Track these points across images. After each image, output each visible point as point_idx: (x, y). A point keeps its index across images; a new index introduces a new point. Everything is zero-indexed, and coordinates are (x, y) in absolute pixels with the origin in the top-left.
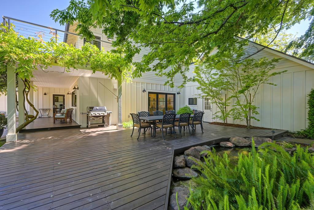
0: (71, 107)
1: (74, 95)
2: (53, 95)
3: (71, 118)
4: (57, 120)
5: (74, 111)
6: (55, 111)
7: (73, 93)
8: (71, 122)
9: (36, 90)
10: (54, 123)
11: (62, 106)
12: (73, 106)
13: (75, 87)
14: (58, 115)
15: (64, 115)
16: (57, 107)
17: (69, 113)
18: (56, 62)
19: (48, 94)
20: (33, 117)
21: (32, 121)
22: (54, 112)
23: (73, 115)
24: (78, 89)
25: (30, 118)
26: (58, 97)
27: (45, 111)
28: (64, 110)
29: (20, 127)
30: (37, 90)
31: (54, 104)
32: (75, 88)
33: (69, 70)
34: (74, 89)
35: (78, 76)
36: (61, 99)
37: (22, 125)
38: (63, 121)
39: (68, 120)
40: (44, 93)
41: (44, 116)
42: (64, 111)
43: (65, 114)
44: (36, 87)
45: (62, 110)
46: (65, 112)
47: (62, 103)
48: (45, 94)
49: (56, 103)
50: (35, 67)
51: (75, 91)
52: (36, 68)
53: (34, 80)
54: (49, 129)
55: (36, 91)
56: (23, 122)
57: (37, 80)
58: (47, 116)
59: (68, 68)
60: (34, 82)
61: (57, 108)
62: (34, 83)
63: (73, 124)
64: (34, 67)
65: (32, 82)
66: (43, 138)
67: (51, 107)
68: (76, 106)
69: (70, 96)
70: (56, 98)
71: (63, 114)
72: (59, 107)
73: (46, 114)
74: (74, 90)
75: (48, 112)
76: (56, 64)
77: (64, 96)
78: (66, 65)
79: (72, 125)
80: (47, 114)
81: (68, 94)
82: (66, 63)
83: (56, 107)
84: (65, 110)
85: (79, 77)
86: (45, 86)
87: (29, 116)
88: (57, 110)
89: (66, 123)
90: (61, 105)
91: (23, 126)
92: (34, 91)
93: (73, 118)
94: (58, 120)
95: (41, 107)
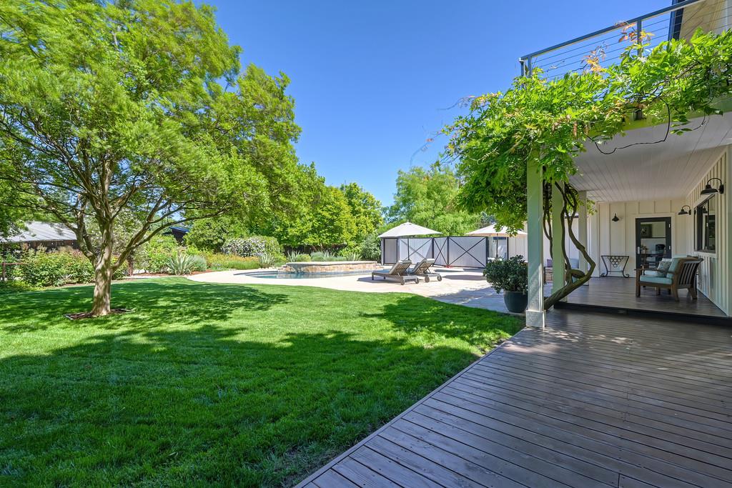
0: (694, 254)
1: (704, 215)
2: (637, 219)
3: (692, 286)
4: (647, 287)
5: (705, 267)
6: (642, 262)
7: (700, 210)
8: (695, 299)
9: (594, 212)
10: (638, 295)
11: (664, 250)
12: (699, 249)
13: (708, 187)
14: (650, 275)
15: (669, 275)
16: (649, 253)
17: (688, 271)
18: (639, 117)
19: (622, 218)
20: (583, 275)
21: (581, 284)
22: (638, 266)
23: (700, 278)
24: (722, 189)
25: (576, 278)
26: (650, 226)
27: (615, 260)
28: (667, 260)
29: (555, 294)
30: (596, 211)
31: (638, 244)
32: (708, 190)
33: (684, 127)
34: (703, 193)
35: (724, 143)
36: (659, 229)
37: (559, 292)
38: (665, 294)
39: (683, 292)
40: (613, 217)
41: (613, 274)
42: (670, 262)
43: (670, 272)
44: (594, 203)
45: (663, 260)
46: (672, 268)
47: (663, 242)
48: (616, 219)
49: (644, 242)
50: (578, 146)
51: (707, 201)
52: (582, 149)
53: (588, 188)
54: (621, 312)
55: (593, 214)
56: (561, 284)
57: (594, 186)
58: (621, 275)
59: (683, 120)
60: (588, 192)
61: (649, 255)
62: (589, 195)
63: (703, 311)
64: (576, 148)
65: (584, 192)
66: (602, 337)
67: (632, 251)
68: (712, 249)
69: (691, 220)
70: (643, 229)
71: (664, 273)
72: (654, 252)
73: (617, 270)
74: (706, 196)
75: (623, 263)
76: (639, 123)
77: (668, 220)
78: (673, 112)
79: (698, 313)
80: (621, 269)
81: (683, 212)
82: (675, 104)
83: (644, 252)
84: (671, 260)
85: (726, 150)
86: (616, 200)
87: (575, 273)
88: (649, 259)
89: (677, 300)
90: (660, 247)
91: (560, 295)
92: (589, 216)
93: (703, 288)
94: (648, 289)
95: (605, 252)
